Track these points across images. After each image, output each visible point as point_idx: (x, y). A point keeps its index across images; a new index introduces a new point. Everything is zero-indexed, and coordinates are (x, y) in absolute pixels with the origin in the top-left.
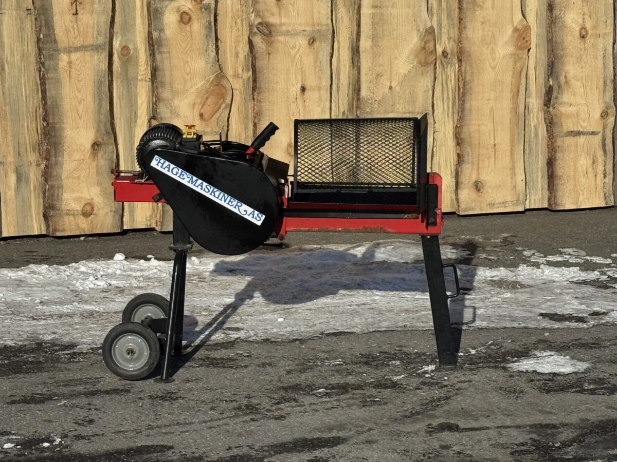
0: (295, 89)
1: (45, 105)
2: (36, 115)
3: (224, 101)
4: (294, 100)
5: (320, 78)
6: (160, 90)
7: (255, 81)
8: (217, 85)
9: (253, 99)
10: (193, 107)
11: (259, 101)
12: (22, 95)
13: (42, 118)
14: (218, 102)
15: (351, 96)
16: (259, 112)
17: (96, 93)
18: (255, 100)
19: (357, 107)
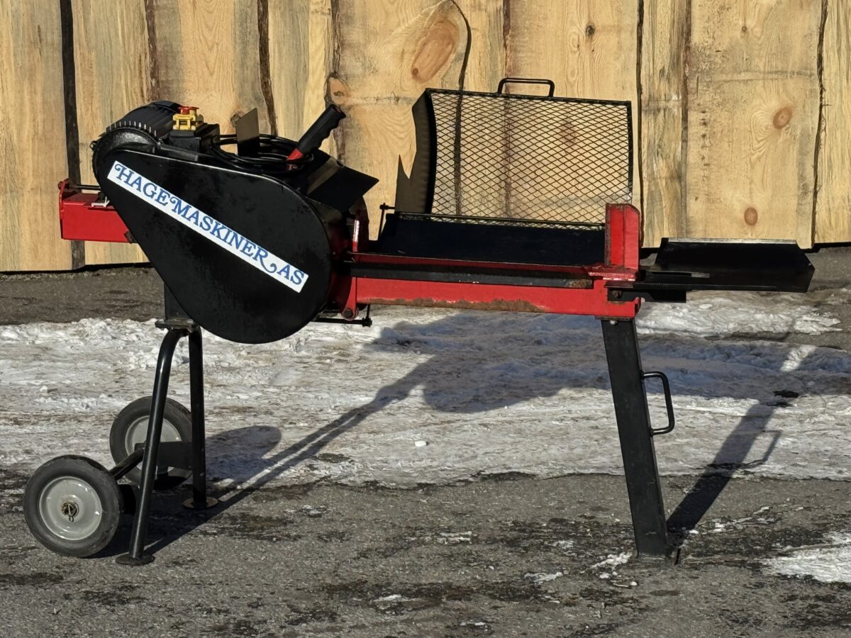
0: (575, 29)
1: (153, 51)
2: (140, 67)
3: (454, 49)
4: (576, 49)
5: (619, 12)
6: (345, 29)
7: (507, 15)
8: (442, 22)
9: (505, 46)
10: (402, 58)
11: (515, 50)
12: (117, 35)
13: (149, 73)
14: (443, 50)
15: (675, 42)
16: (515, 68)
17: (238, 33)
18: (508, 48)
19: (685, 62)
